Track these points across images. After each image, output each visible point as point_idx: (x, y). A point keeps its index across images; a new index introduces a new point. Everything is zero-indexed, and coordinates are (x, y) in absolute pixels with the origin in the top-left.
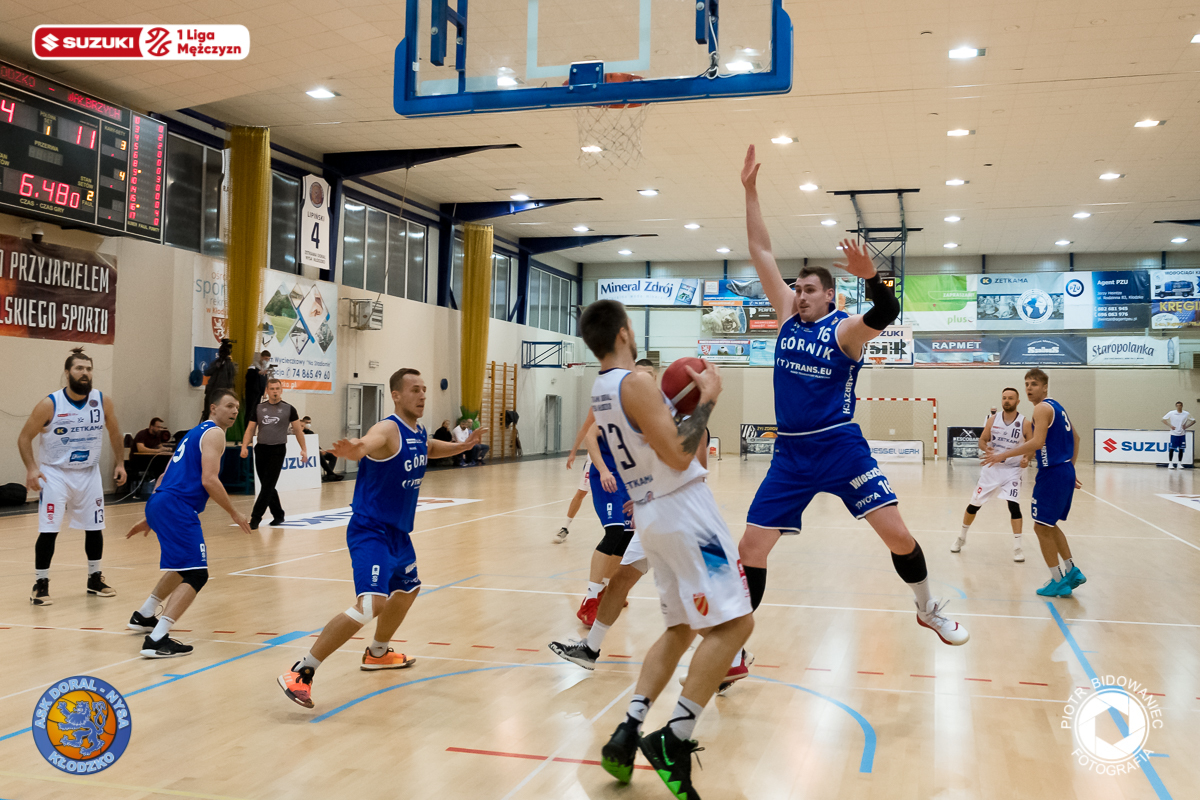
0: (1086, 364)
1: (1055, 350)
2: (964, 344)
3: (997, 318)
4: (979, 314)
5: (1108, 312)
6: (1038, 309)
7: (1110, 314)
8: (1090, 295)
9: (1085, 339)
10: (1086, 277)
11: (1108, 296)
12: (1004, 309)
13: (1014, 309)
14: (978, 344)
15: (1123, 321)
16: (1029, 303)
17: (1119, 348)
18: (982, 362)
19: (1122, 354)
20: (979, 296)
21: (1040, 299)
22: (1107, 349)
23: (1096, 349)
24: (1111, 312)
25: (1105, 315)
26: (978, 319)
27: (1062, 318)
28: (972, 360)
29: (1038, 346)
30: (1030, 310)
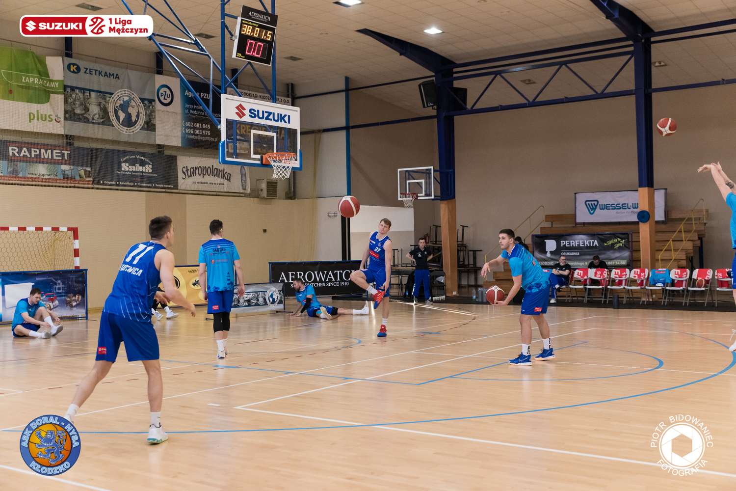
0: (177, 188)
1: (148, 169)
2: (49, 151)
3: (86, 121)
4: (66, 112)
5: (194, 128)
6: (129, 116)
7: (197, 132)
8: (177, 105)
9: (175, 158)
10: (175, 84)
11: (194, 109)
12: (94, 109)
13: (105, 111)
14: (66, 153)
15: (207, 141)
16: (121, 106)
17: (204, 171)
18: (73, 178)
19: (208, 179)
20: (65, 87)
21: (133, 103)
22: (194, 171)
23: (185, 170)
24: (197, 129)
25: (191, 131)
26: (65, 119)
27: (154, 130)
28: (61, 177)
29: (132, 163)
30: (122, 116)
